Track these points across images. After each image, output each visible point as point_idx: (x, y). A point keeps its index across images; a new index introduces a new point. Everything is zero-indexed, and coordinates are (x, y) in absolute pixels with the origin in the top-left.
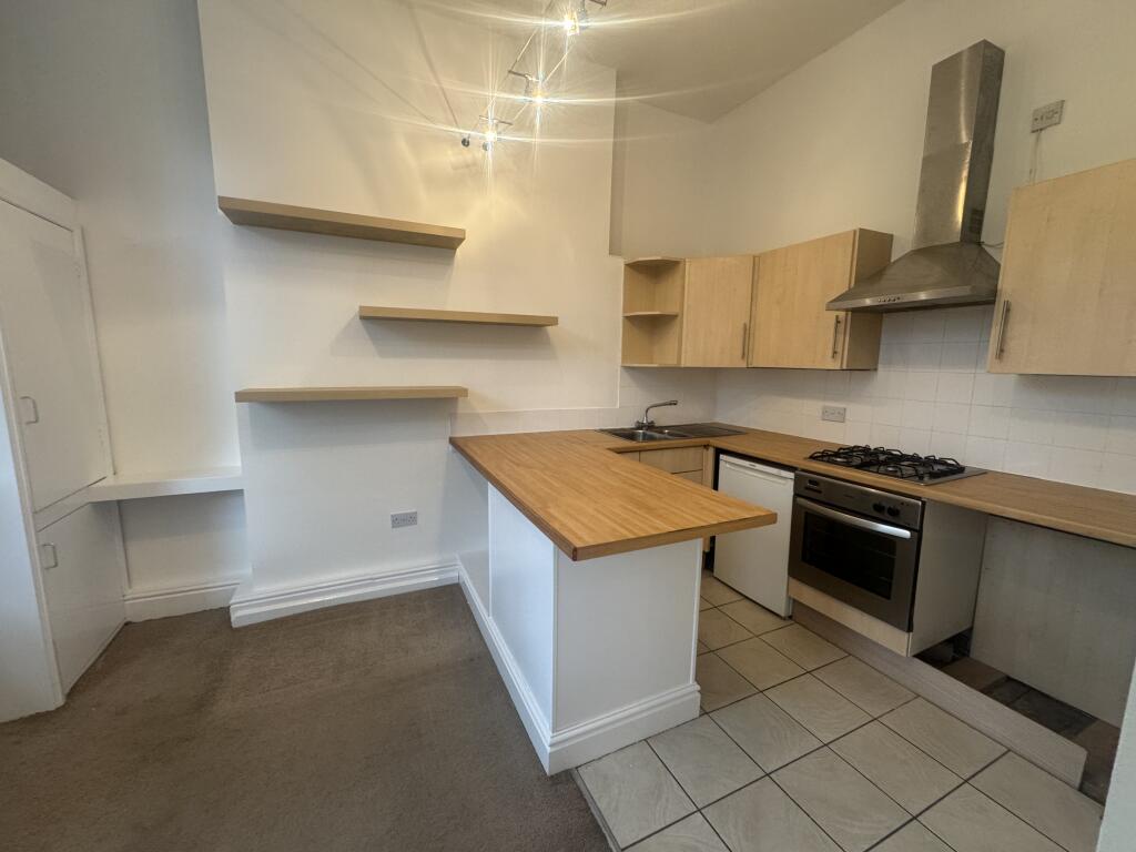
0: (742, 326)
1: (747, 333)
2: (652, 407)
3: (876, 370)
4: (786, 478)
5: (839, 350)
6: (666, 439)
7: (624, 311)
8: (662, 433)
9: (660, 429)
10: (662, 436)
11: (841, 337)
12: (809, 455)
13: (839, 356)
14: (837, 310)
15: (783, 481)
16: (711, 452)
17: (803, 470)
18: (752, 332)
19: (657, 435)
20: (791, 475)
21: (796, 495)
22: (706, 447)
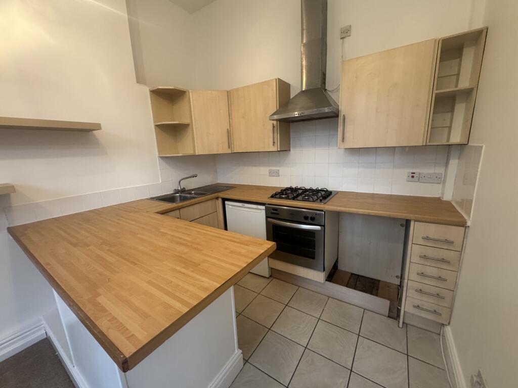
0: (226, 131)
1: (229, 134)
2: (182, 180)
3: (290, 150)
4: (261, 209)
5: (276, 141)
6: (194, 198)
7: (155, 122)
8: (190, 194)
9: (189, 192)
10: (191, 196)
11: (276, 134)
12: (270, 196)
13: (276, 144)
14: (273, 120)
15: (259, 211)
16: (220, 201)
17: (268, 204)
18: (231, 133)
19: (189, 195)
20: (263, 207)
21: (267, 217)
22: (217, 198)
